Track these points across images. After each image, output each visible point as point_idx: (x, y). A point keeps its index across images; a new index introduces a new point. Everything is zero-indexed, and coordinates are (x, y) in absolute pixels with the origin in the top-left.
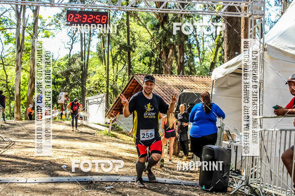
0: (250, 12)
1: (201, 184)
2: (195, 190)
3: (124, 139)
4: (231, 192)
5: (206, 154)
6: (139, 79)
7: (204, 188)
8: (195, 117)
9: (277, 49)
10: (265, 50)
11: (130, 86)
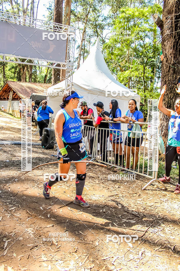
0: (67, 67)
1: (42, 145)
2: (40, 148)
3: (2, 114)
4: (55, 149)
5: (45, 132)
6: (10, 84)
7: (43, 147)
8: (39, 112)
9: (78, 85)
10: (72, 85)
11: (5, 86)
